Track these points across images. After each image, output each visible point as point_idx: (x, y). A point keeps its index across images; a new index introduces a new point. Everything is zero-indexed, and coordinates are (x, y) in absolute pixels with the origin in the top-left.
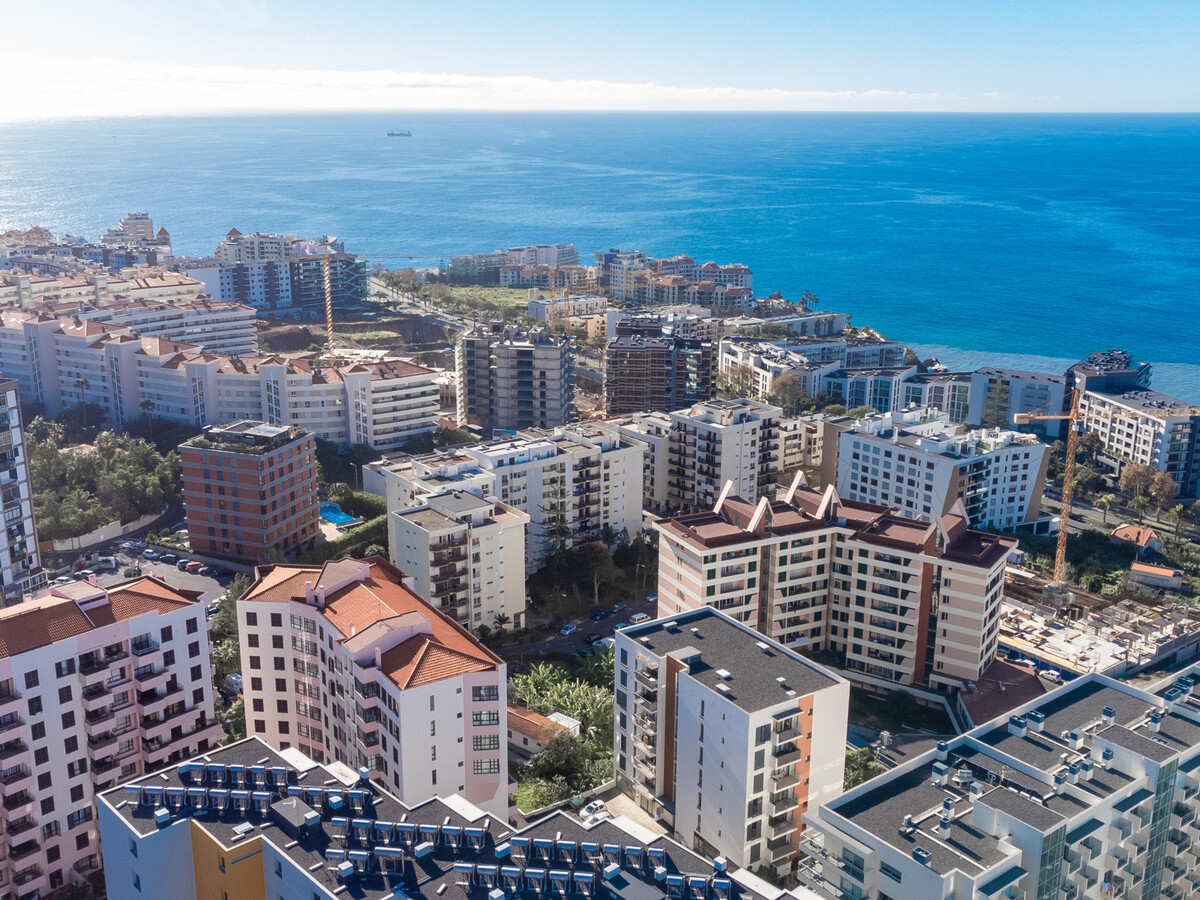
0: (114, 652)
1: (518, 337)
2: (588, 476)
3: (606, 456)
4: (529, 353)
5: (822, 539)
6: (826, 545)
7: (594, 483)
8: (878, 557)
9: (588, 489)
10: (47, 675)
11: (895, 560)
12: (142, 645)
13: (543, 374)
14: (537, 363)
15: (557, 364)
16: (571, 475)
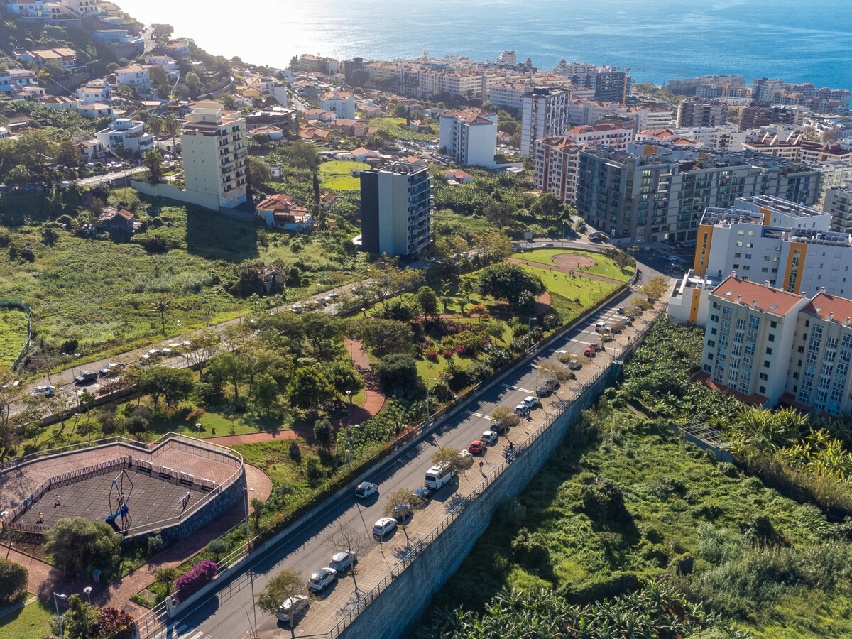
0: (616, 136)
1: (705, 102)
2: (725, 141)
3: (732, 135)
4: (709, 108)
5: (794, 150)
6: (795, 153)
7: (727, 144)
8: (809, 154)
9: (724, 145)
10: (605, 136)
11: (814, 155)
12: (621, 136)
13: (713, 117)
14: (711, 112)
15: (720, 113)
16: (719, 140)
